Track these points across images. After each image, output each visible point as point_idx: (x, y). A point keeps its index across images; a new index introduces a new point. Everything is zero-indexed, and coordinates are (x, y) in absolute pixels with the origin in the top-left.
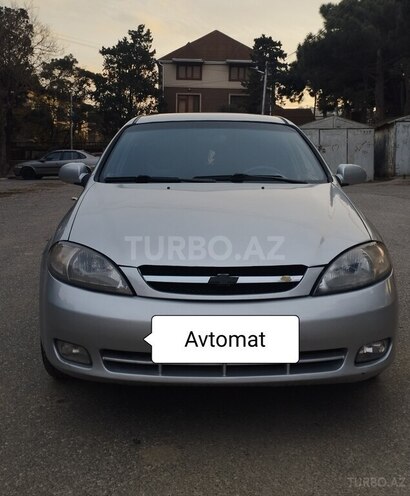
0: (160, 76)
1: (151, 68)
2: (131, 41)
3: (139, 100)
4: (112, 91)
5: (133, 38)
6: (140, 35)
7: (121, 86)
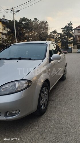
0: (74, 33)
1: (72, 31)
2: (68, 25)
3: (69, 38)
4: (63, 37)
5: (69, 25)
6: (70, 24)
7: (65, 35)
